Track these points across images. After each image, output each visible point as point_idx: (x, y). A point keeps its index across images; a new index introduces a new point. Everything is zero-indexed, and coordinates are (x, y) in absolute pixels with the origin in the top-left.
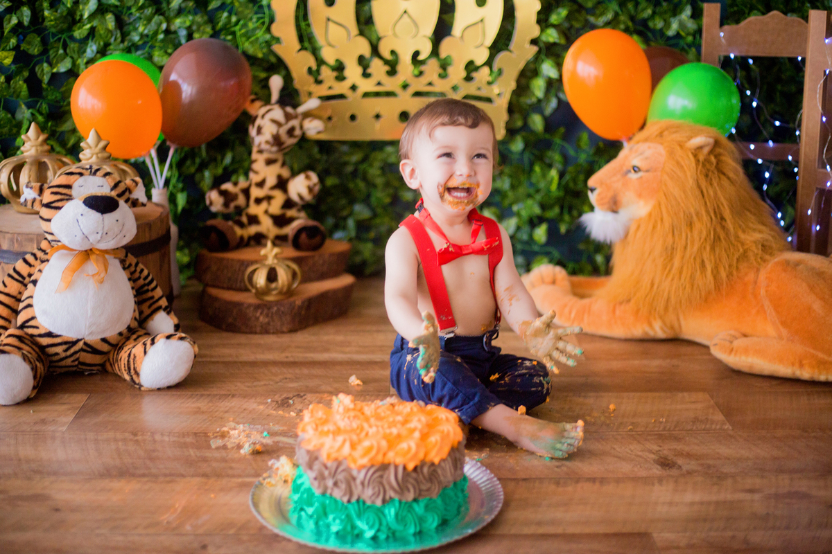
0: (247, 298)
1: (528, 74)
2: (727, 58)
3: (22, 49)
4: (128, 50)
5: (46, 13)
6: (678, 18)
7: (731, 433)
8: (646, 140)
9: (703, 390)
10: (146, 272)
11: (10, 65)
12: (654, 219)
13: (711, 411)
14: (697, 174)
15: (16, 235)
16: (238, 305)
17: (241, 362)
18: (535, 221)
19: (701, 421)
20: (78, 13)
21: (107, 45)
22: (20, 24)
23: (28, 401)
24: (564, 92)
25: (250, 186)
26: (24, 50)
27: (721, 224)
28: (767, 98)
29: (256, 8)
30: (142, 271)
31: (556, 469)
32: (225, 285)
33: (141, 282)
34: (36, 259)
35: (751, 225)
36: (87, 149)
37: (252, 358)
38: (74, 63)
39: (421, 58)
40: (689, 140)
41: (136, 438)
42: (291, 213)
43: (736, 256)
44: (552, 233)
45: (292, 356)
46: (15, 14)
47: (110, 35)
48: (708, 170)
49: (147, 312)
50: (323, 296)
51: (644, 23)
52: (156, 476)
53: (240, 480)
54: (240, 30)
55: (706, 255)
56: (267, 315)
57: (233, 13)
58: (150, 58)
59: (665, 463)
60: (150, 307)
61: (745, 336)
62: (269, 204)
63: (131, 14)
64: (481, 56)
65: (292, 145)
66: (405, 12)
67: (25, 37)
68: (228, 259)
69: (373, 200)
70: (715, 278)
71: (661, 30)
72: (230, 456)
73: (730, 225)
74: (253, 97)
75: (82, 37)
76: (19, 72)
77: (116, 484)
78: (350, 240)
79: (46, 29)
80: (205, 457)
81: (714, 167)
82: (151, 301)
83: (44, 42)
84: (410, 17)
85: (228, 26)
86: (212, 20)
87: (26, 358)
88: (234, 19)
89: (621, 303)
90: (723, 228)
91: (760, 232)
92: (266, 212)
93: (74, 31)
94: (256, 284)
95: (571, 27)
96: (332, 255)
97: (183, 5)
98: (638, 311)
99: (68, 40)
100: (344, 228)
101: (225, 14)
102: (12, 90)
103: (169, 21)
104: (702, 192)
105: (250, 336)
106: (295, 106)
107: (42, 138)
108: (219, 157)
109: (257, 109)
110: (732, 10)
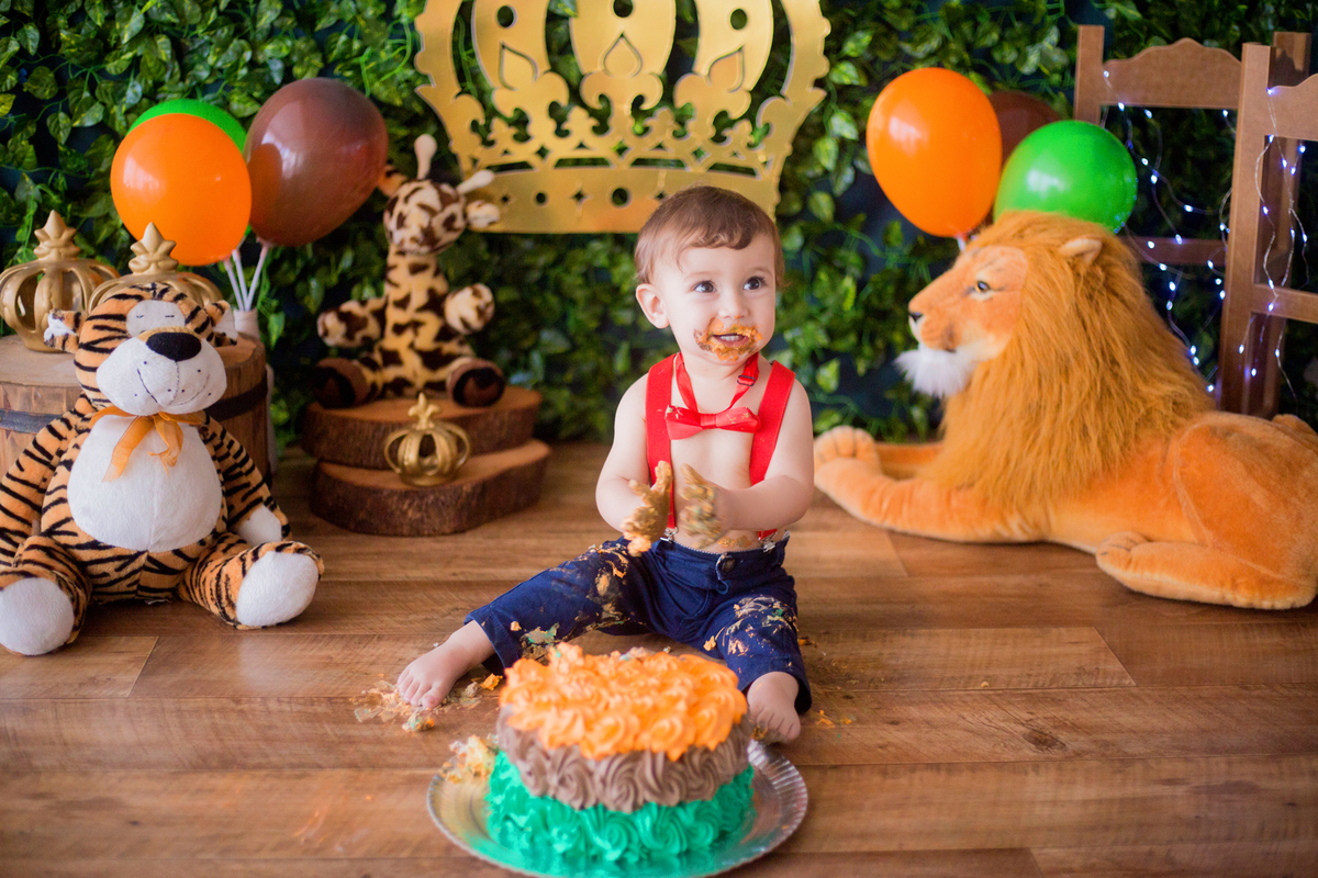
0: (387, 481)
1: (810, 131)
2: (1114, 110)
3: (25, 90)
4: (191, 94)
5: (63, 35)
6: (1038, 46)
7: (1135, 691)
8: (998, 241)
9: (1089, 624)
10: (236, 446)
11: (7, 116)
12: (1011, 362)
13: (1102, 656)
14: (1076, 295)
15: (34, 389)
16: (374, 491)
17: (384, 583)
18: (820, 355)
19: (1090, 673)
20: (114, 36)
21: (158, 84)
22: (23, 52)
23: (64, 649)
24: (866, 161)
25: (386, 305)
26: (28, 92)
27: (1111, 370)
28: (1173, 168)
29: (390, 28)
30: (231, 443)
31: (880, 750)
32: (351, 461)
33: (230, 461)
34: (69, 427)
35: (1157, 372)
36: (141, 254)
37: (400, 576)
38: (107, 113)
39: (646, 106)
40: (1064, 243)
41: (240, 707)
42: (450, 347)
43: (1135, 419)
44: (846, 374)
45: (462, 573)
46: (15, 36)
47: (163, 69)
48: (1093, 289)
49: (239, 507)
50: (504, 478)
51: (987, 53)
52: (278, 768)
53: (407, 772)
54: (367, 63)
55: (1090, 418)
56: (419, 509)
57: (356, 35)
58: (225, 105)
59: (1041, 740)
60: (244, 499)
61: (1149, 540)
62: (416, 333)
63: (196, 36)
64: (738, 105)
65: (450, 243)
66: (622, 36)
67: (29, 72)
68: (354, 420)
69: (571, 323)
70: (1103, 453)
71: (1012, 64)
72: (387, 735)
73: (1125, 372)
74: (389, 168)
75: (119, 71)
76: (21, 126)
77: (221, 781)
78: (536, 386)
79: (62, 59)
80: (350, 737)
81: (1101, 284)
82: (246, 490)
83: (60, 80)
84: (629, 43)
85: (348, 56)
86: (322, 47)
87: (62, 583)
88: (356, 45)
89: (959, 489)
90: (1115, 376)
91: (1170, 382)
92: (411, 346)
93: (107, 62)
94: (403, 460)
95: (875, 60)
96: (514, 412)
97: (277, 24)
98: (985, 501)
99: (96, 75)
100: (527, 367)
101: (343, 38)
102: (11, 155)
103: (254, 48)
104: (1083, 323)
105: (393, 540)
106: (455, 182)
107: (67, 234)
108: (333, 260)
109: (396, 187)
110: (1121, 35)
